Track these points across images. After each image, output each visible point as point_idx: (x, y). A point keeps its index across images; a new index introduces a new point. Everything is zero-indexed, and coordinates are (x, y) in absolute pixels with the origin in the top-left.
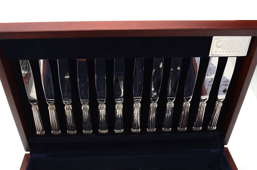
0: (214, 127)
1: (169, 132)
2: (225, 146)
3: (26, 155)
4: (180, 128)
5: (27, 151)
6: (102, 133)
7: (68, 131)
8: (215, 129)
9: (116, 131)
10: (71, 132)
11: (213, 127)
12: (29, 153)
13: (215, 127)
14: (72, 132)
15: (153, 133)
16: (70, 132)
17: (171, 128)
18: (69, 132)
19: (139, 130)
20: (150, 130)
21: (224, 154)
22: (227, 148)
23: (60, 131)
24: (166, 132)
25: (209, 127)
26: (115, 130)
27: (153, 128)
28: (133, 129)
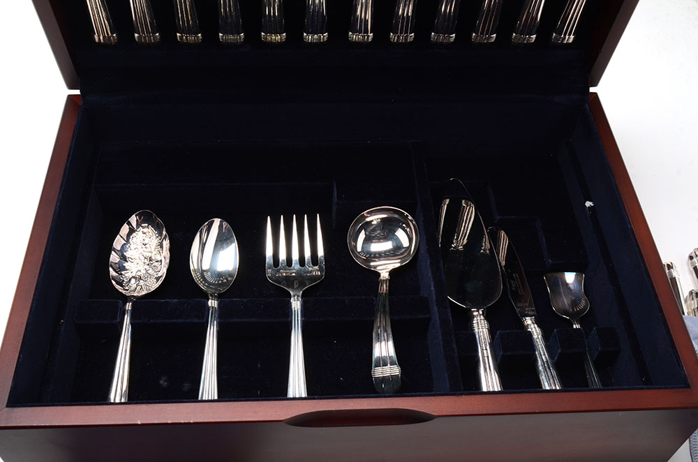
0: (570, 35)
1: (449, 45)
2: (592, 90)
3: (70, 97)
4: (477, 33)
5: (71, 87)
6: (272, 42)
7: (178, 34)
8: (571, 41)
9: (309, 38)
10: (186, 37)
11: (565, 35)
12: (77, 92)
13: (572, 37)
14: (191, 38)
15: (406, 45)
16: (184, 38)
17: (454, 35)
18: (181, 37)
19: (368, 36)
20: (399, 37)
21: (588, 108)
22: (596, 94)
23: (157, 34)
24: (442, 44)
25: (554, 35)
26: (305, 34)
27: (406, 32)
28: (354, 33)
